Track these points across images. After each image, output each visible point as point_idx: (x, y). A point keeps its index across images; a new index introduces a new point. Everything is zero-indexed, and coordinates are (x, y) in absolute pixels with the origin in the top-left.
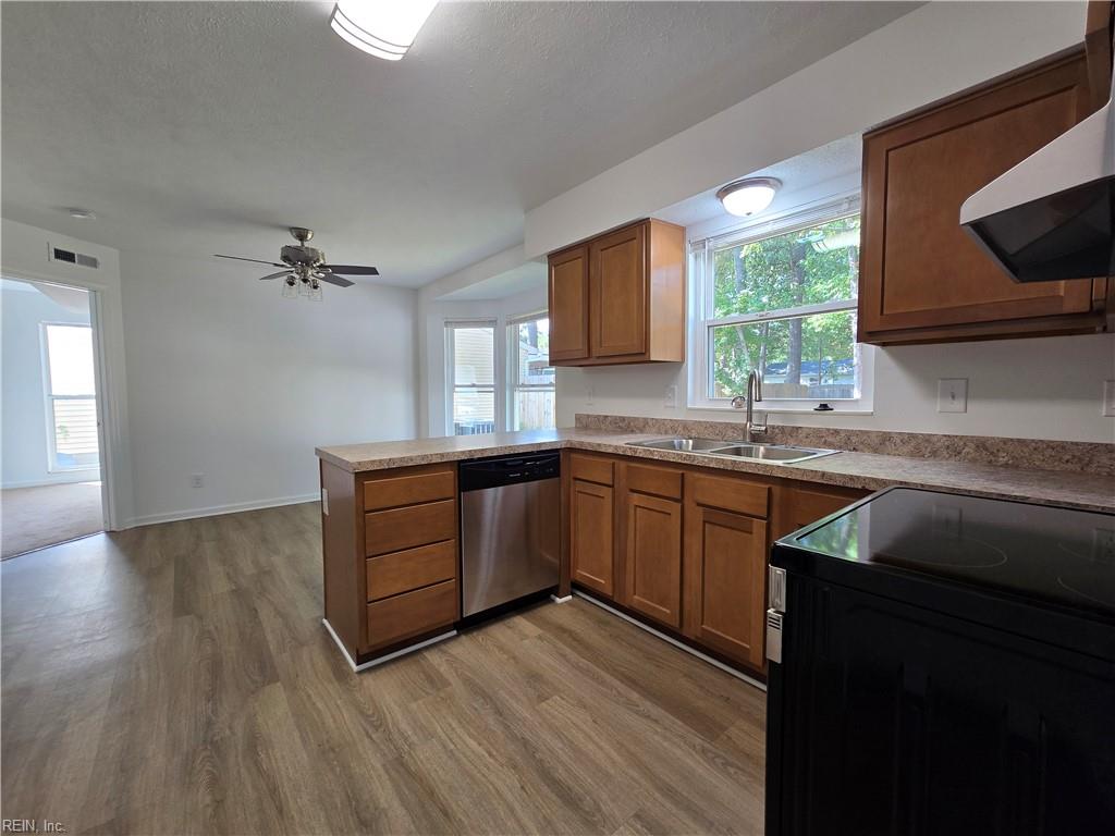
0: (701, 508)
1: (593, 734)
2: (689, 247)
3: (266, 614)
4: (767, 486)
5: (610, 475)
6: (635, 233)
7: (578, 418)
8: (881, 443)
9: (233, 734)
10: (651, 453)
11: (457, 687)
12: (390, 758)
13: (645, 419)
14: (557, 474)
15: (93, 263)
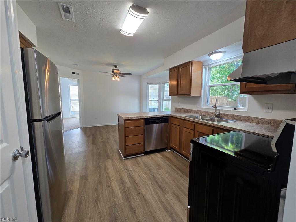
0: (198, 132)
1: (168, 177)
2: (204, 67)
3: (108, 146)
4: (212, 128)
5: (179, 123)
6: (189, 64)
7: (176, 108)
8: (248, 120)
9: (102, 166)
10: (188, 118)
11: (142, 164)
12: (128, 174)
13: (191, 110)
14: (167, 122)
15: (78, 74)
